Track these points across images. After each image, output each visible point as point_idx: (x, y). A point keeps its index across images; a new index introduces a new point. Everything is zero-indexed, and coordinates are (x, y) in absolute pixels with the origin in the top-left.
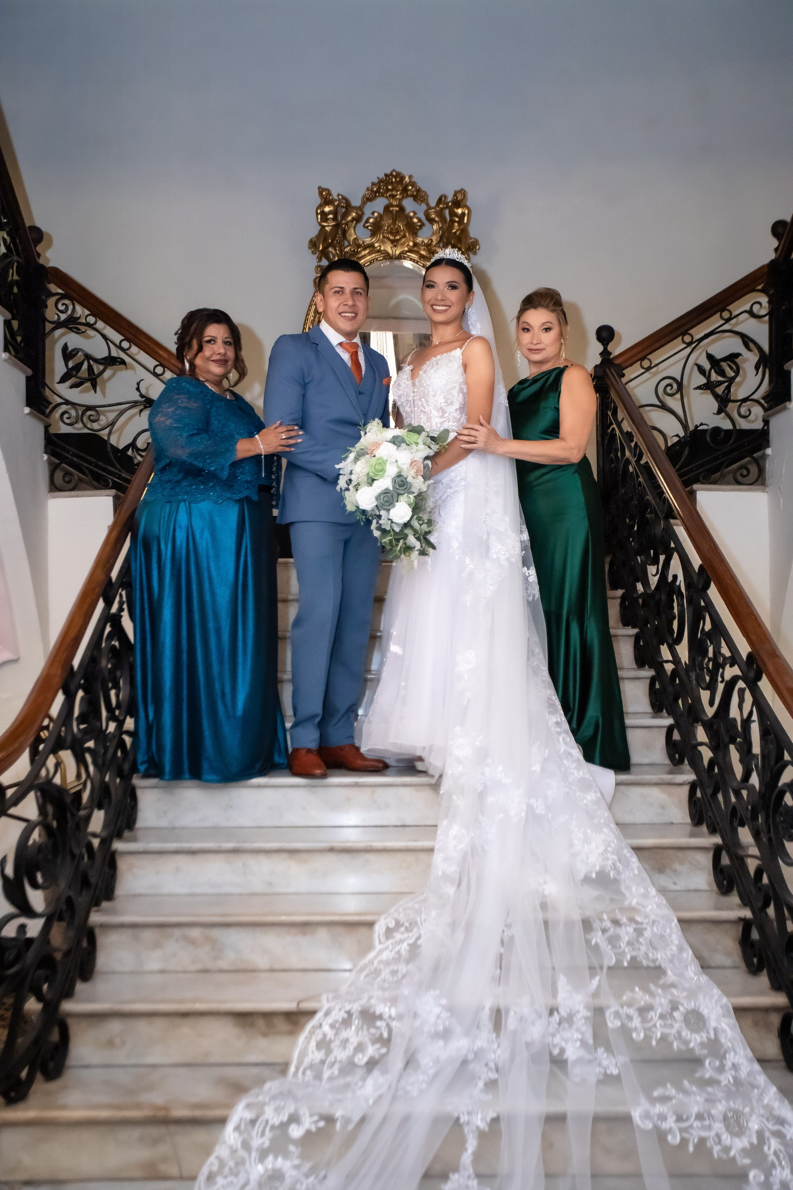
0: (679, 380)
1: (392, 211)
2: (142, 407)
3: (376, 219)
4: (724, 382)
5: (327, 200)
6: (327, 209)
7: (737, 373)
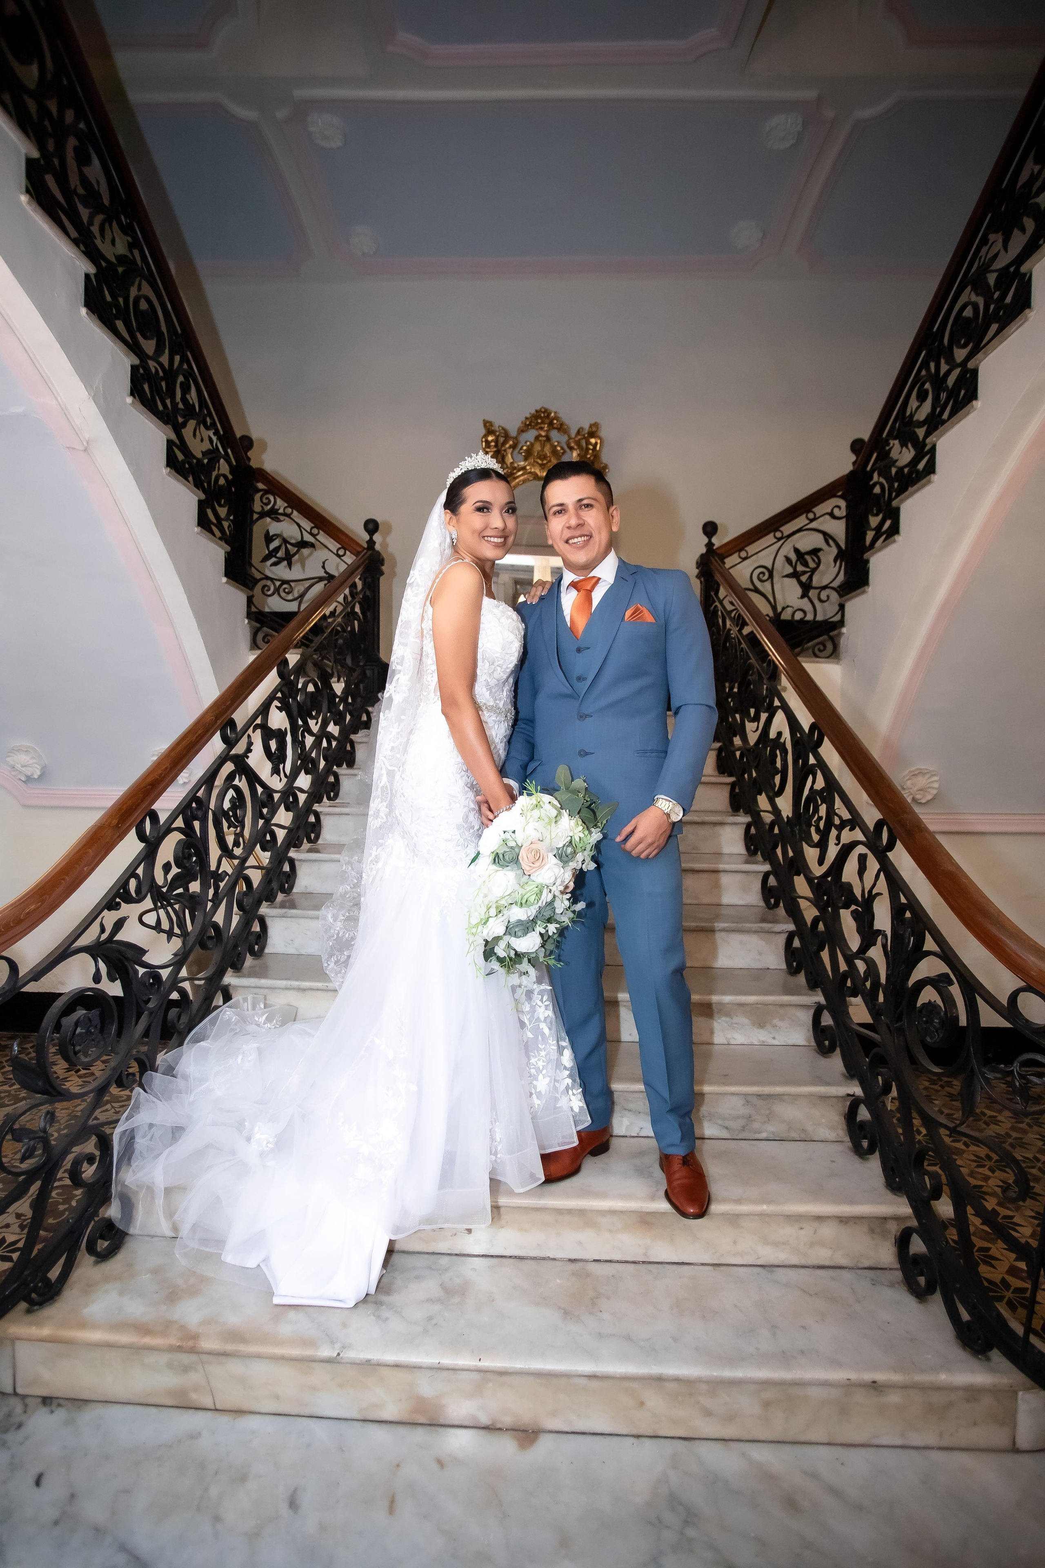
0: (770, 567)
1: (541, 441)
2: (326, 582)
3: (528, 447)
4: (808, 572)
5: (490, 432)
6: (490, 438)
7: (819, 564)
